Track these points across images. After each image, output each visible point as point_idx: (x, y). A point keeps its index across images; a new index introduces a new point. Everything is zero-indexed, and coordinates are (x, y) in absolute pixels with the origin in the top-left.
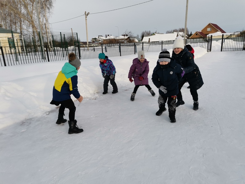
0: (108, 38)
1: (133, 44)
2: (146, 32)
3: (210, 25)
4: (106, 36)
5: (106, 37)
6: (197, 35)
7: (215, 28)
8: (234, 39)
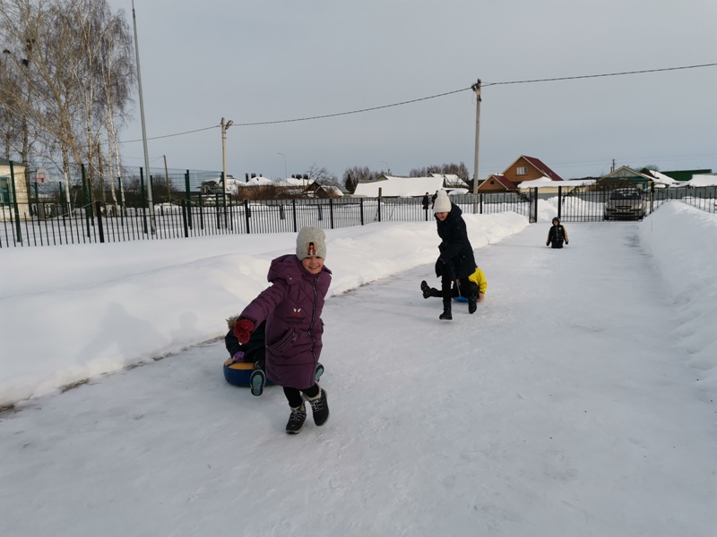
0: (253, 182)
1: (328, 201)
2: (356, 169)
3: (522, 161)
4: (247, 177)
5: (247, 181)
6: (492, 183)
7: (535, 167)
8: (583, 197)
